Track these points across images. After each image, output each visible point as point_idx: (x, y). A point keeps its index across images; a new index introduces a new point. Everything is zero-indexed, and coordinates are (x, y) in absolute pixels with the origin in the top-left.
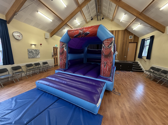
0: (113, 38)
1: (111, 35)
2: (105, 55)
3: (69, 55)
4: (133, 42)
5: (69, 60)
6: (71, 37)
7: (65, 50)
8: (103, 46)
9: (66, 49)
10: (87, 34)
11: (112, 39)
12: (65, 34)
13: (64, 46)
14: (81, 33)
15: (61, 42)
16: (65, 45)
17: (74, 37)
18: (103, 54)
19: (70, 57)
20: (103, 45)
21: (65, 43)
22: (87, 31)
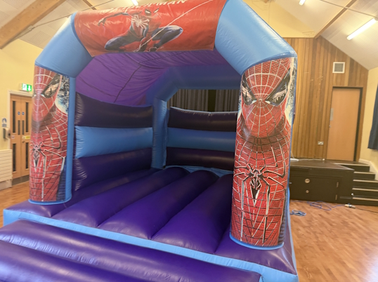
0: (293, 59)
1: (279, 47)
2: (252, 137)
3: (81, 132)
4: (346, 85)
5: (81, 159)
6: (91, 47)
7: (62, 108)
8: (245, 97)
9: (64, 103)
10: (166, 37)
11: (287, 63)
12: (63, 33)
13: (53, 88)
14: (138, 29)
15: (40, 68)
16: (61, 85)
17: (109, 48)
18: (242, 133)
19: (88, 141)
20: (245, 91)
21: (58, 73)
22: (168, 20)
